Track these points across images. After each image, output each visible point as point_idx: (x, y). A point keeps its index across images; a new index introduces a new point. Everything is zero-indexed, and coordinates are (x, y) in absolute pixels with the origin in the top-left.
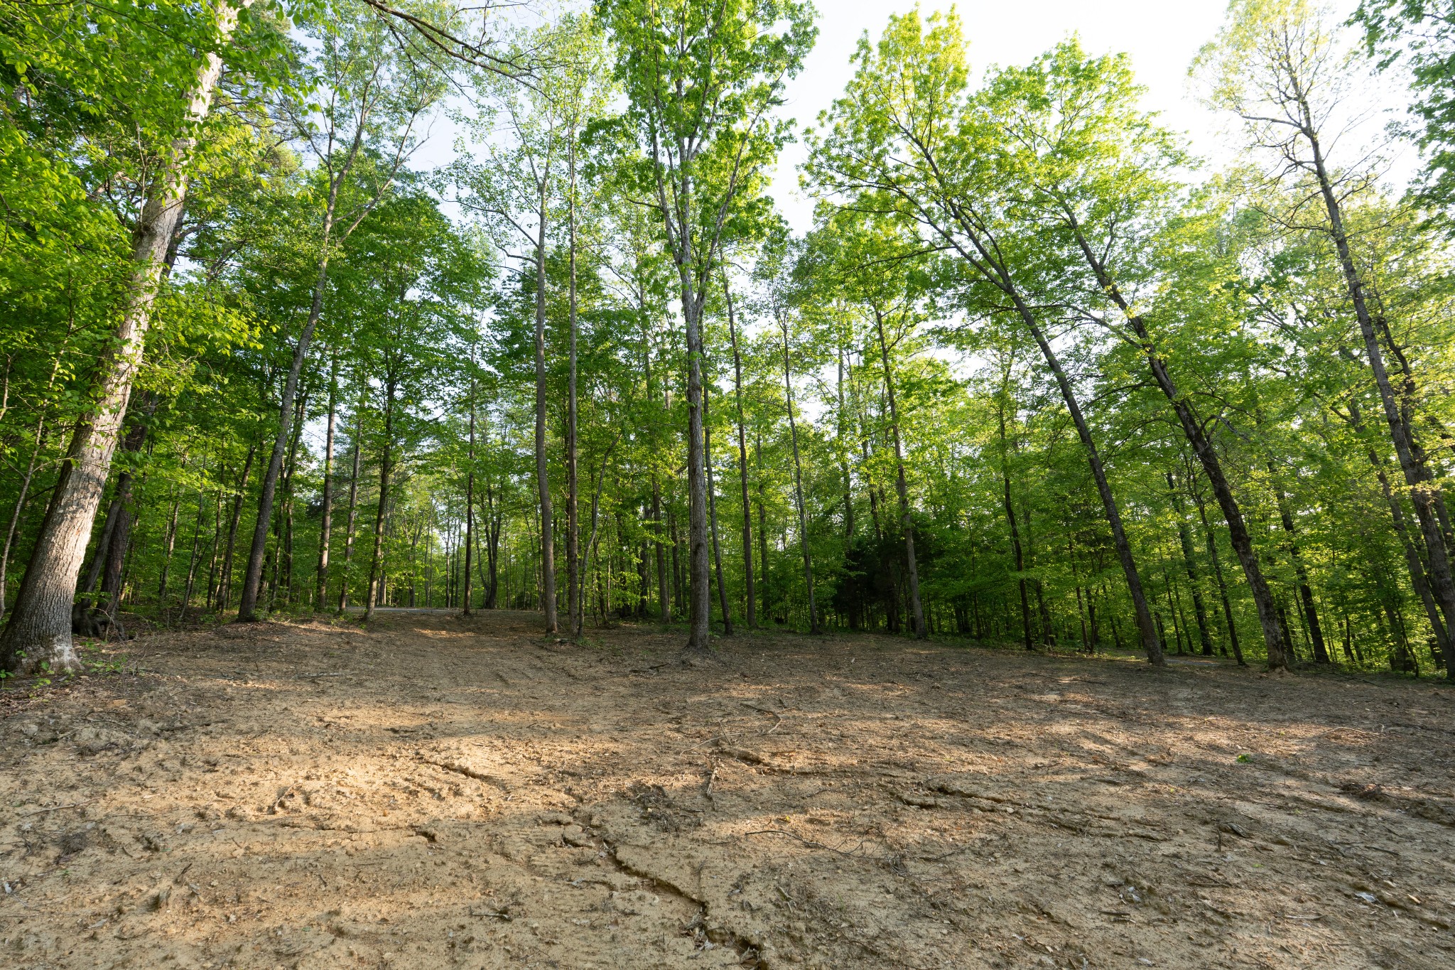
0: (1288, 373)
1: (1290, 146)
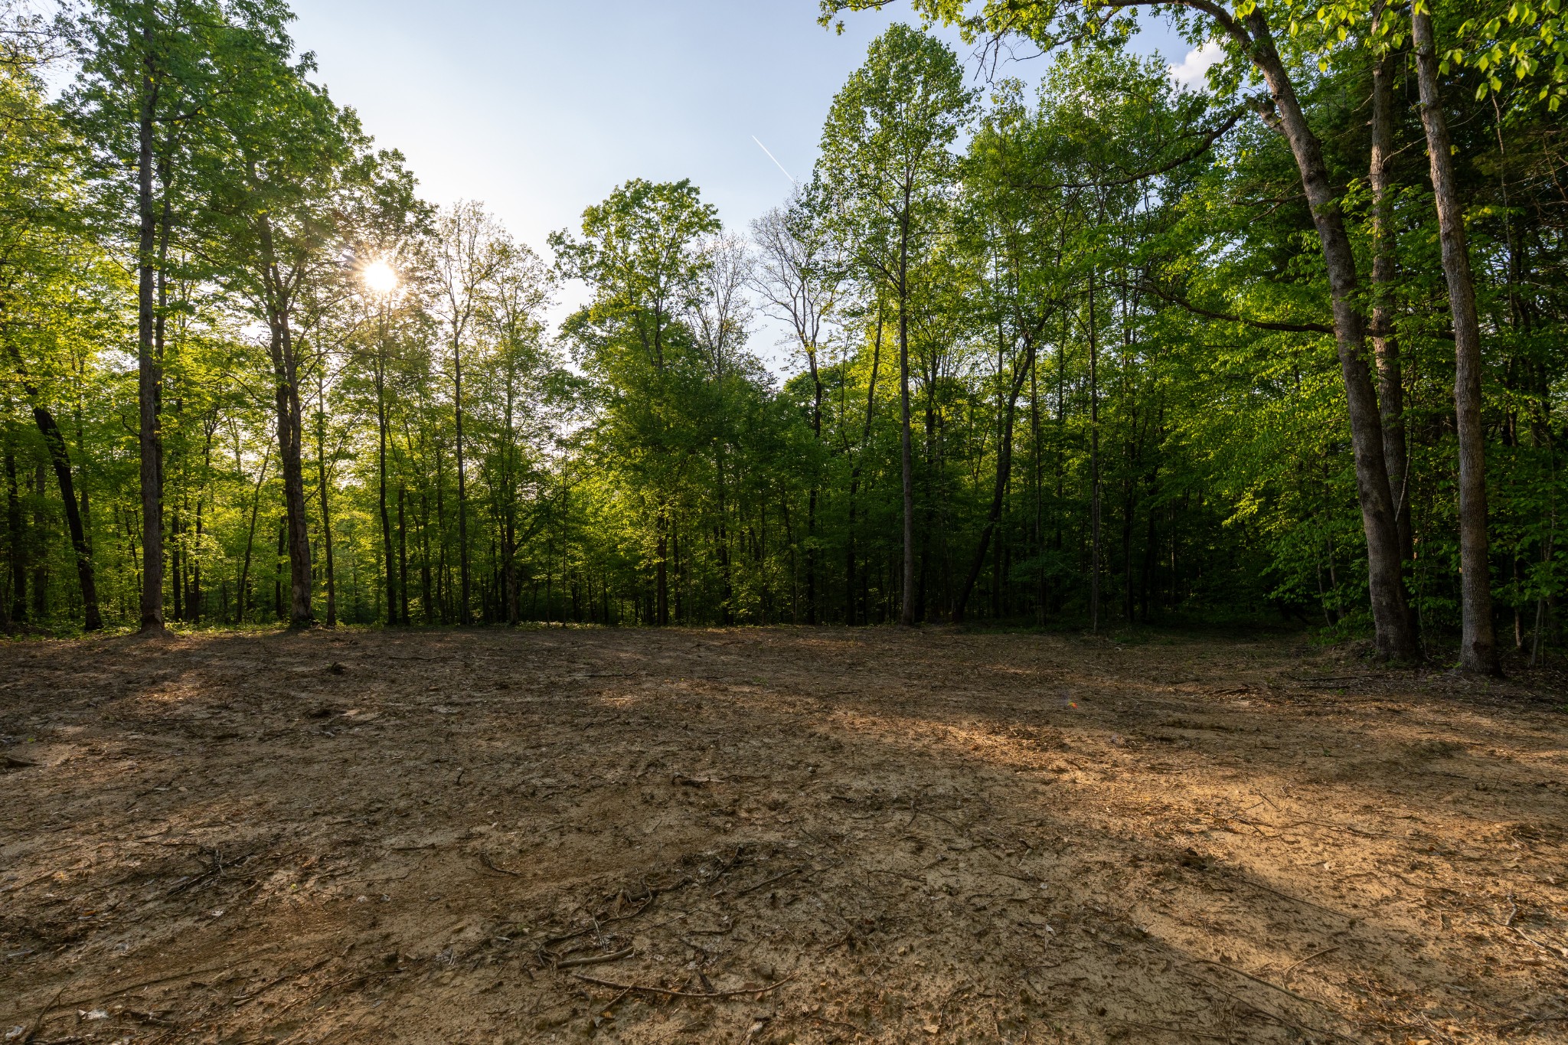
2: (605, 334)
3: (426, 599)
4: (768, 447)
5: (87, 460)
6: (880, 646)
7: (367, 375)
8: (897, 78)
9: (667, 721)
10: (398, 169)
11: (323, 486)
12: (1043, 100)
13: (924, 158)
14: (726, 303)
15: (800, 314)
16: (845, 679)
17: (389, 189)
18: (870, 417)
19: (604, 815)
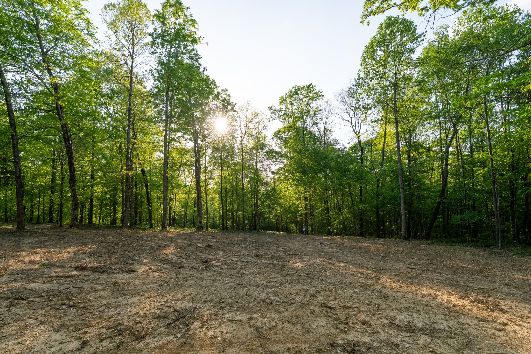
0: (106, 128)
1: (126, 57)
2: (286, 136)
3: (233, 222)
4: (344, 172)
5: (152, 182)
6: (393, 249)
7: (217, 154)
8: (389, 35)
9: (314, 276)
10: (226, 94)
11: (206, 188)
12: (455, 30)
13: (402, 61)
14: (326, 122)
15: (353, 123)
16: (382, 263)
17: (224, 100)
18: (383, 158)
19: (297, 317)
